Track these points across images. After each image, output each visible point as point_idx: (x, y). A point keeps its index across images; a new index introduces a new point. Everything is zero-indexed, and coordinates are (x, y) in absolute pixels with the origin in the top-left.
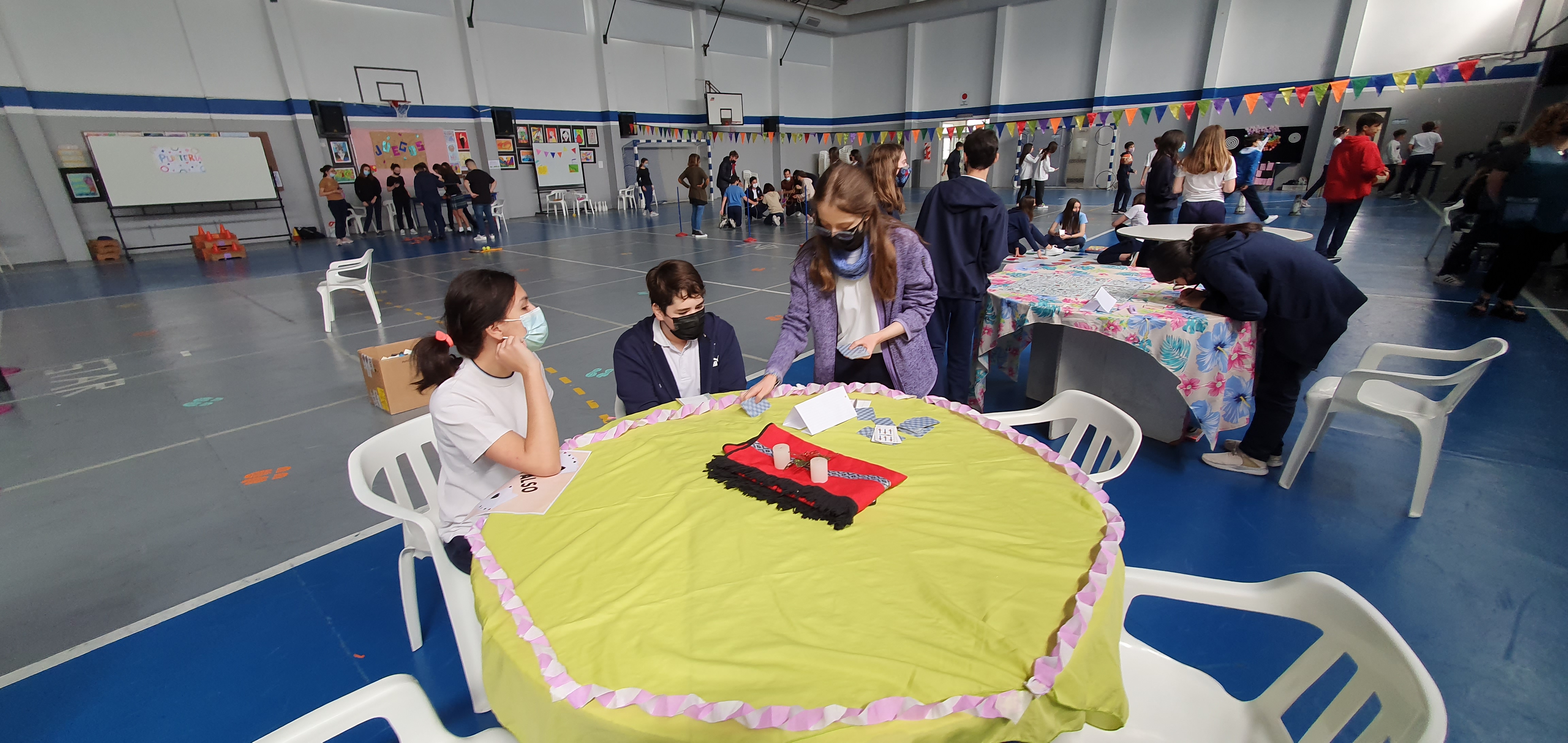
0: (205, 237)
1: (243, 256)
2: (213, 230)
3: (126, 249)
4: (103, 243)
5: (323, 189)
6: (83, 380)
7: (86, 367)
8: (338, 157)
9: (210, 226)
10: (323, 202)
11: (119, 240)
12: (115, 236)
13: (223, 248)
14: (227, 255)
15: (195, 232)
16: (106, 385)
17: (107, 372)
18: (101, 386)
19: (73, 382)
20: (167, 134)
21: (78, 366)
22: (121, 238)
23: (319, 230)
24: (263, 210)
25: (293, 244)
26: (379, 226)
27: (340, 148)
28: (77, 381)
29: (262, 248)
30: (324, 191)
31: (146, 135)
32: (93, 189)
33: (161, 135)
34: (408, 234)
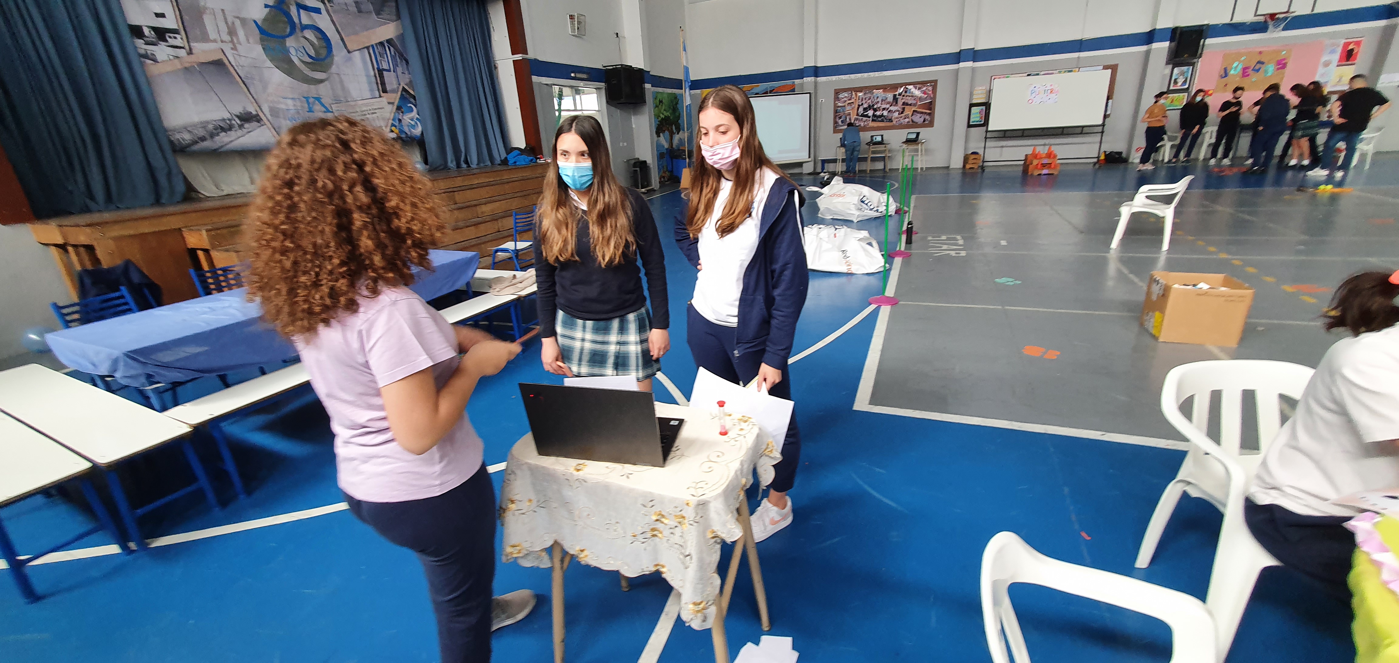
0: (1035, 156)
1: (1055, 173)
2: (1042, 150)
3: (984, 162)
4: (973, 156)
5: (1147, 116)
6: (945, 247)
7: (948, 239)
8: (1176, 82)
9: (1041, 146)
10: (1142, 128)
11: (982, 156)
12: (981, 152)
13: (1044, 166)
14: (1045, 171)
15: (1029, 151)
16: (956, 253)
17: (956, 245)
18: (953, 253)
19: (938, 247)
20: (1043, 73)
21: (944, 237)
22: (984, 154)
23: (1124, 155)
24: (1088, 135)
25: (1097, 166)
26: (1188, 154)
27: (1182, 73)
28: (941, 247)
29: (1070, 168)
30: (1148, 117)
31: (1029, 75)
32: (981, 118)
33: (1038, 75)
34: (1218, 164)
